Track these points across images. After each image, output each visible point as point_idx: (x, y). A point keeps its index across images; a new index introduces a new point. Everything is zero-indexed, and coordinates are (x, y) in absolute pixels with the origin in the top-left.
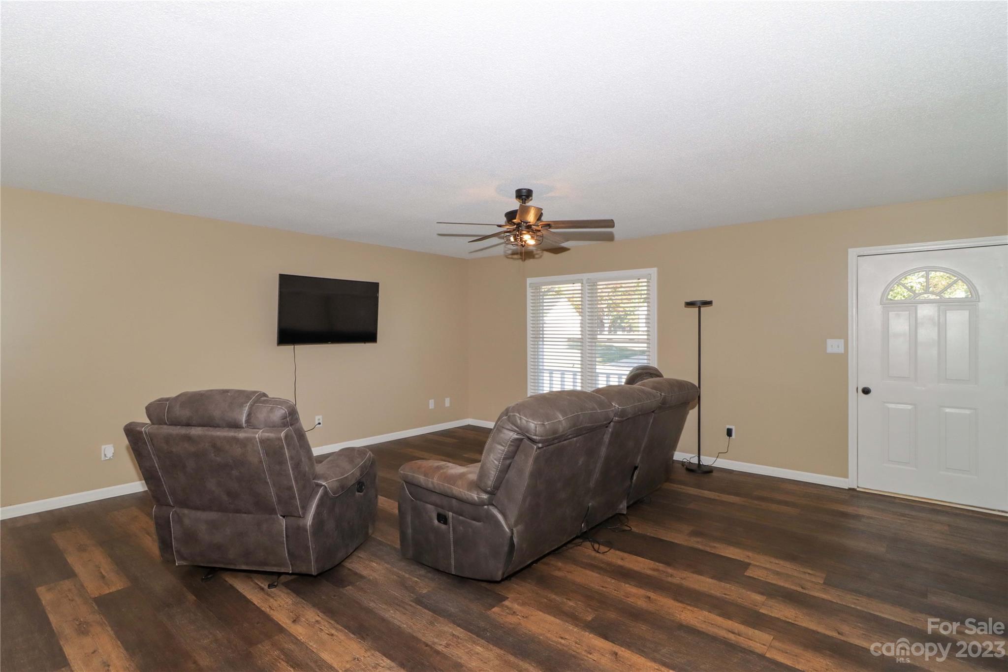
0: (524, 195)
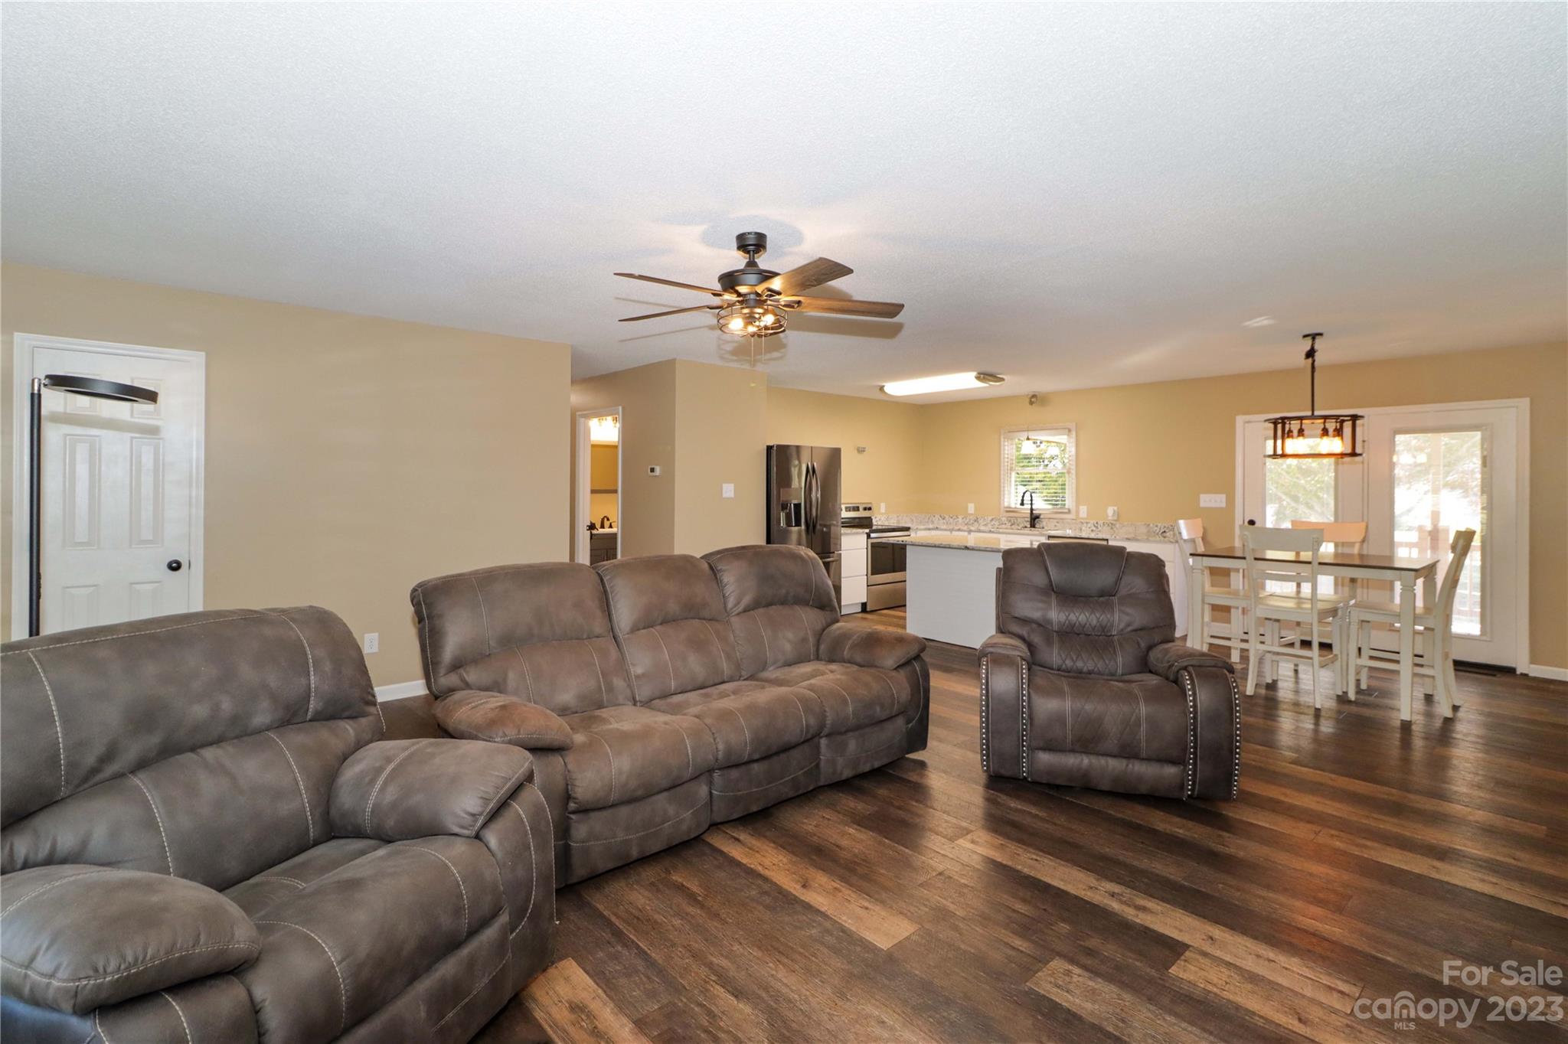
0: (752, 244)
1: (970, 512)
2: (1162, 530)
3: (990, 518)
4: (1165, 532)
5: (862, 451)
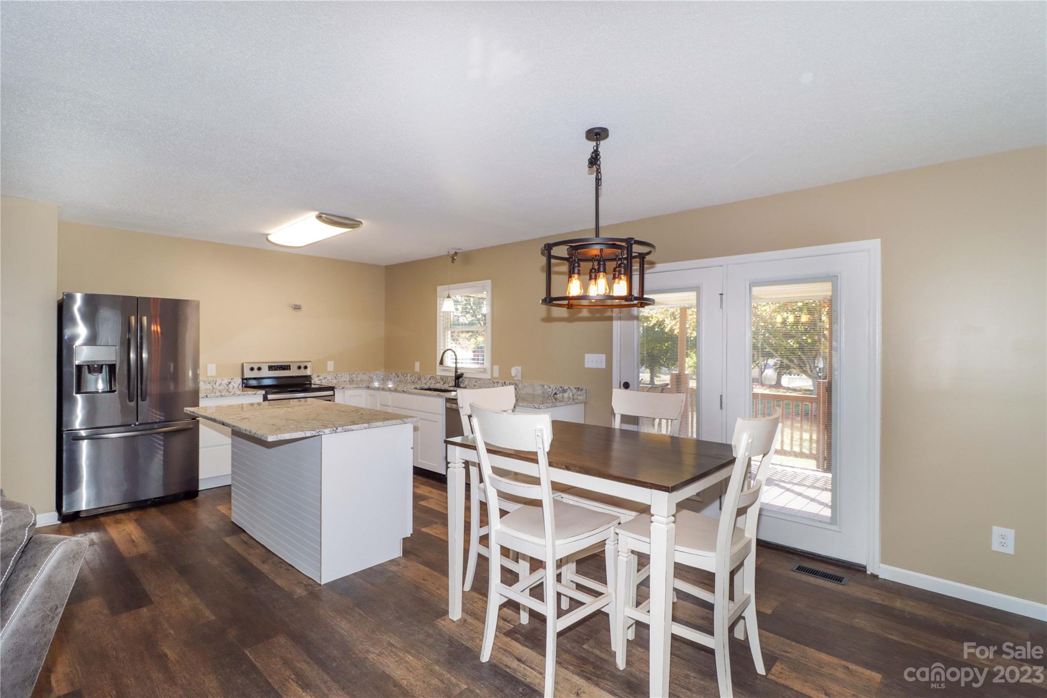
1: (416, 370)
2: (554, 392)
3: (429, 376)
4: (556, 394)
5: (297, 308)
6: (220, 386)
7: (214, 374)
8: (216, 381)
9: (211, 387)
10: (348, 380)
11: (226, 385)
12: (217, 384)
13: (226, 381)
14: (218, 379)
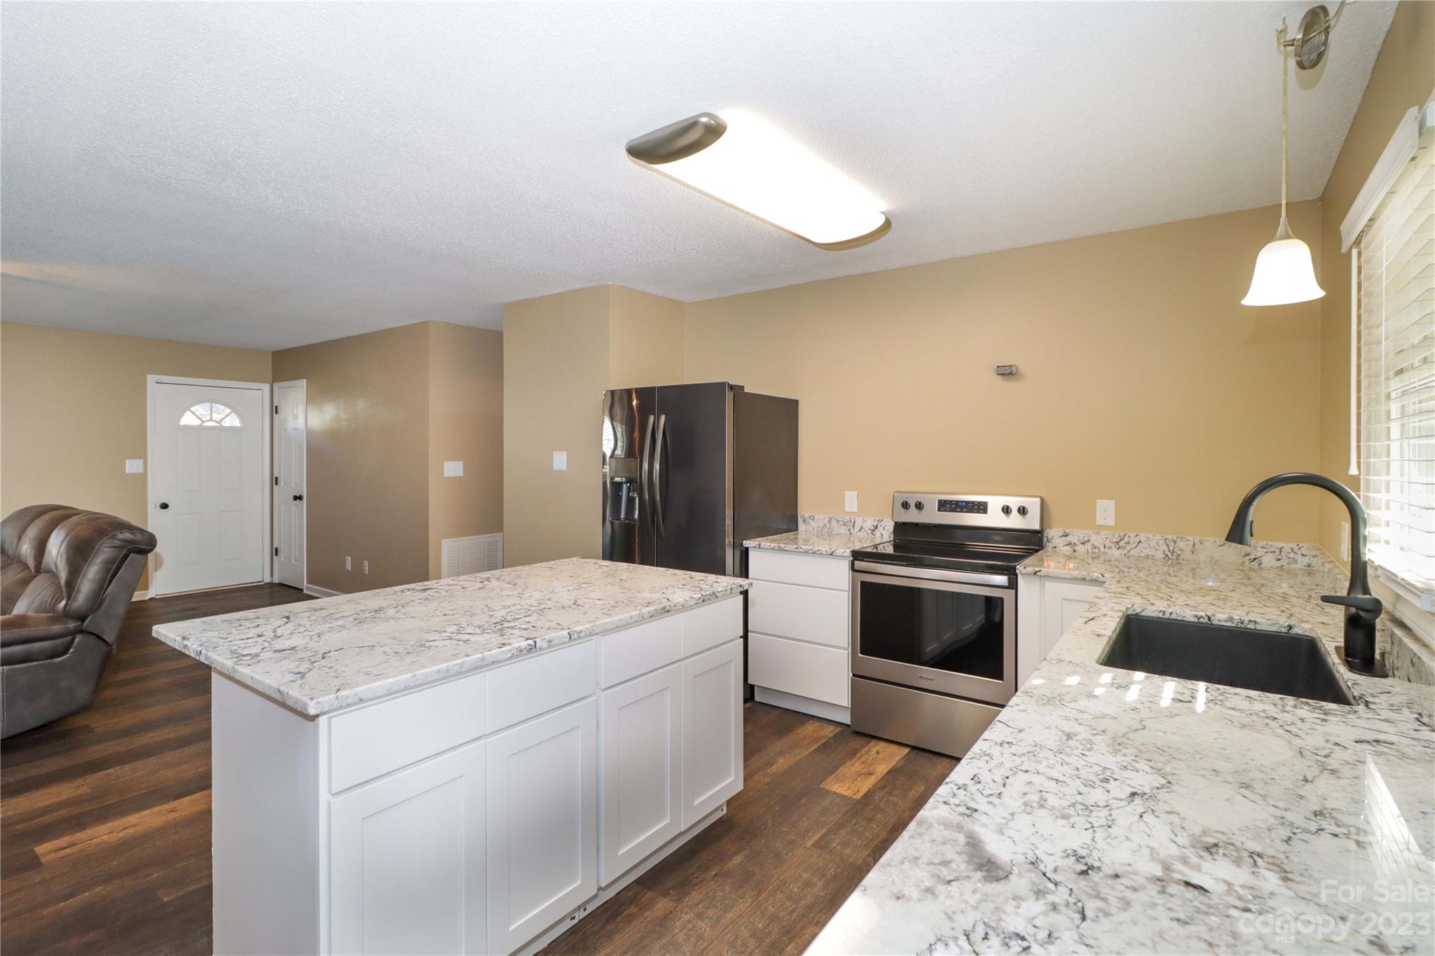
5: (1007, 373)
6: (860, 531)
7: (855, 509)
8: (854, 522)
9: (847, 531)
10: (1160, 555)
11: (869, 532)
12: (857, 529)
13: (869, 523)
14: (857, 519)
